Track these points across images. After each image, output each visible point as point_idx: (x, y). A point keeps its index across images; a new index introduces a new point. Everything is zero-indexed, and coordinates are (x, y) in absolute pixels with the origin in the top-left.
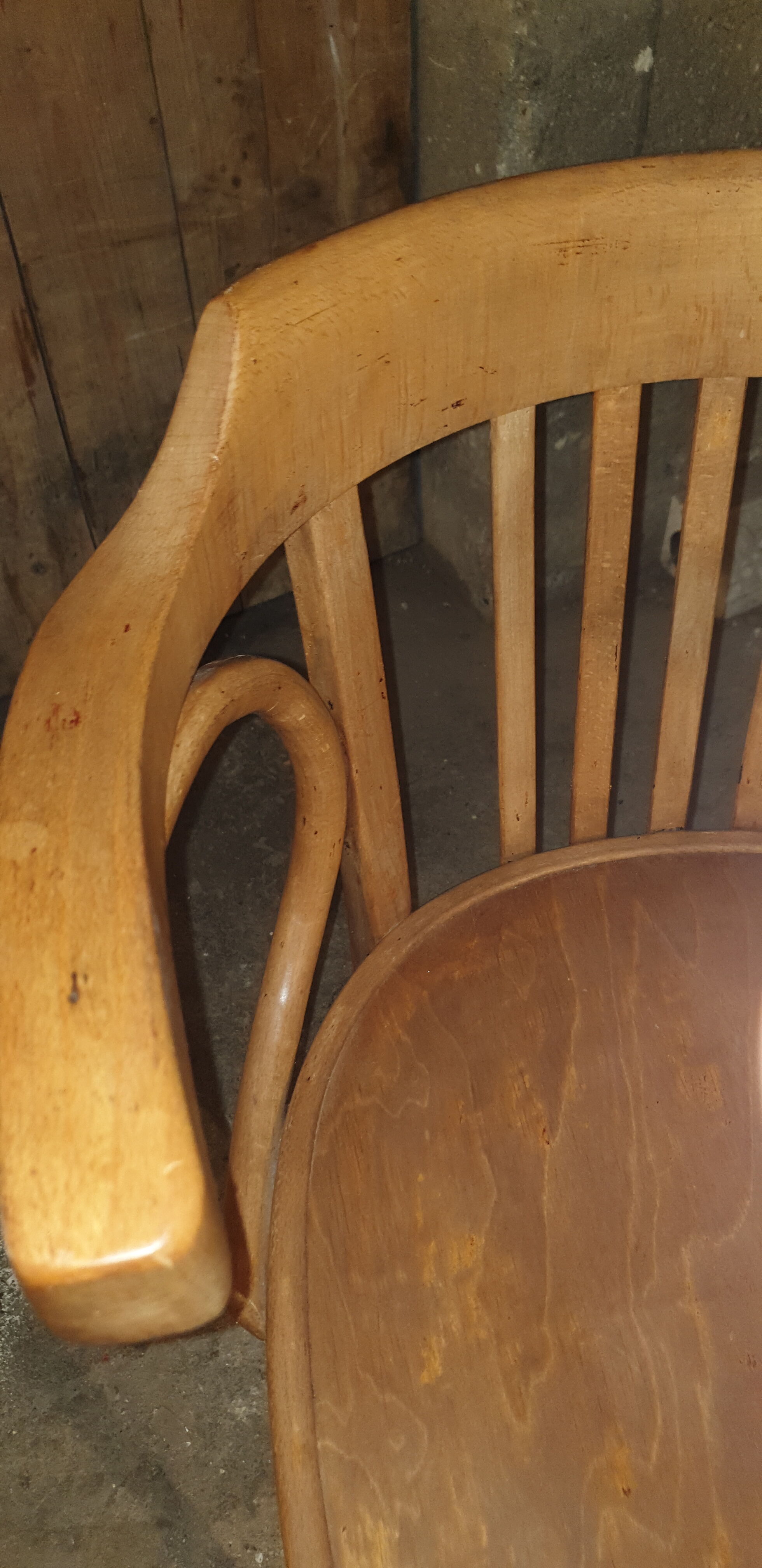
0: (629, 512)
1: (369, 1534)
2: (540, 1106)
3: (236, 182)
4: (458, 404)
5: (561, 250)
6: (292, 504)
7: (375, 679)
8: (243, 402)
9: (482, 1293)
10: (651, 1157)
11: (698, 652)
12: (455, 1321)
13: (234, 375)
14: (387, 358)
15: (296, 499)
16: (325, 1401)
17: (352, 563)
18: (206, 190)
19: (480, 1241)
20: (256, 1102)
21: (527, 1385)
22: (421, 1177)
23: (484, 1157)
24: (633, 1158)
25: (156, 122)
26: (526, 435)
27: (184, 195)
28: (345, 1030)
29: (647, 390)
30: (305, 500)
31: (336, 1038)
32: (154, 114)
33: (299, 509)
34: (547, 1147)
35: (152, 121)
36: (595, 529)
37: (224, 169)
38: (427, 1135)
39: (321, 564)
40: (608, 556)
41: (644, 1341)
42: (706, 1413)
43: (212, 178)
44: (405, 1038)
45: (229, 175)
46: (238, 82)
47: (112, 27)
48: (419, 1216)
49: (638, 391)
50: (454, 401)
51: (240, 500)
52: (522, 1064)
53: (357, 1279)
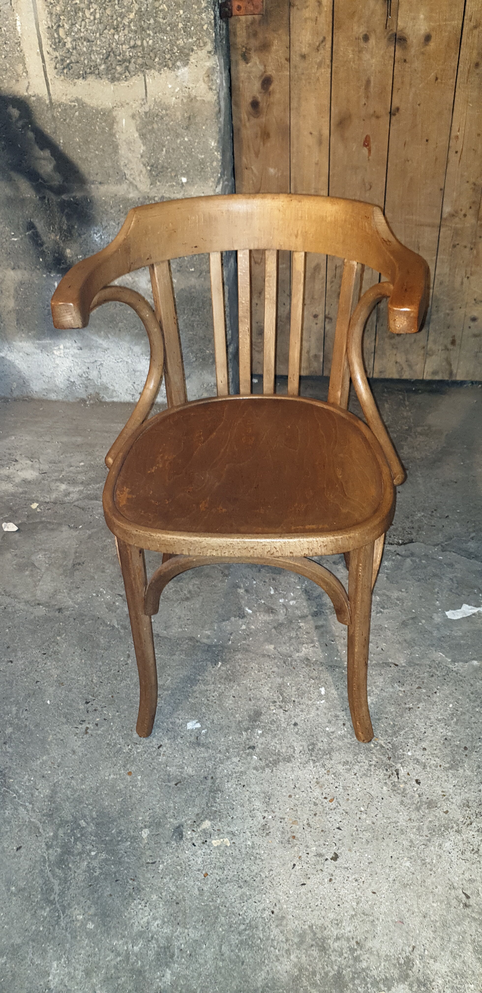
3: (465, 215)
18: (453, 215)
25: (442, 190)
27: (445, 216)
32: (443, 187)
35: (441, 189)
37: (461, 210)
43: (456, 212)
45: (463, 212)
46: (475, 184)
47: (436, 159)
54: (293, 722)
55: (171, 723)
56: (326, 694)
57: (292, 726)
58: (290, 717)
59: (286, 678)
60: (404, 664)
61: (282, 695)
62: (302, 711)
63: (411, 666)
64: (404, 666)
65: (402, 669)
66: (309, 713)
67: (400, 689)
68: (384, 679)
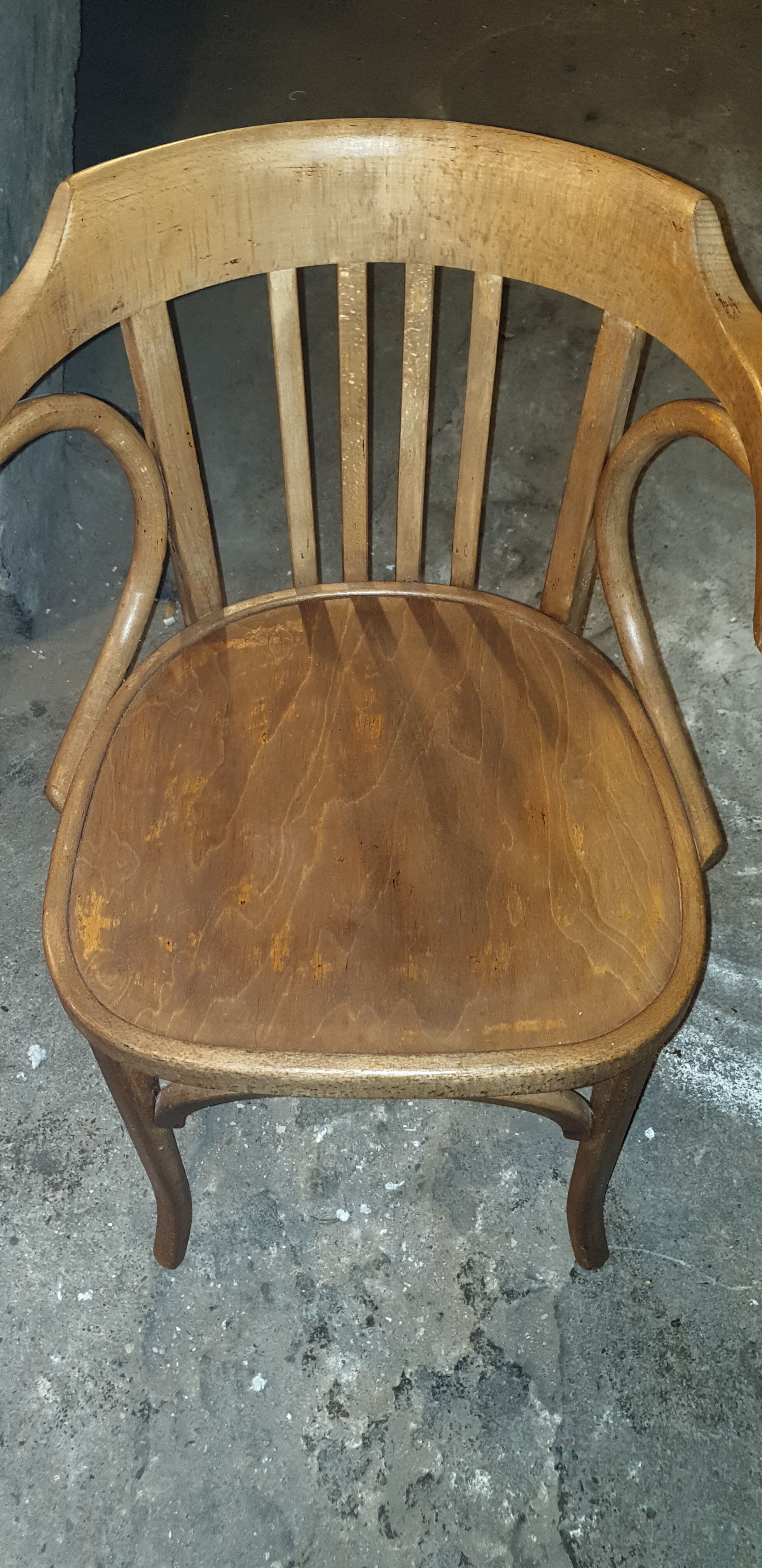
0: (364, 348)
1: (92, 900)
2: (266, 721)
4: (235, 261)
5: (298, 172)
6: (112, 307)
7: (184, 433)
8: (72, 242)
9: (196, 806)
10: (324, 757)
11: (417, 452)
12: (175, 816)
13: (68, 225)
14: (179, 227)
15: (115, 304)
16: (87, 840)
17: (163, 352)
19: (205, 781)
20: (91, 693)
21: (206, 850)
22: (180, 746)
23: (222, 741)
24: (314, 755)
26: (290, 287)
28: (157, 665)
29: (370, 267)
30: (123, 305)
31: (150, 668)
33: (118, 311)
34: (263, 743)
36: (344, 355)
38: (191, 725)
39: (140, 349)
40: (352, 375)
41: (283, 841)
42: (304, 876)
44: (195, 675)
48: (173, 764)
49: (364, 267)
50: (232, 259)
51: (70, 297)
52: (262, 699)
53: (125, 788)
54: (19, 1236)
55: (50, 1020)
56: (79, 1304)
57: (12, 1235)
58: (33, 1230)
59: (126, 1219)
60: (140, 1493)
61: (87, 1212)
62: (43, 1254)
63: (133, 1511)
64: (134, 1493)
65: (127, 1489)
66: (36, 1267)
67: (72, 1478)
68: (104, 1440)
